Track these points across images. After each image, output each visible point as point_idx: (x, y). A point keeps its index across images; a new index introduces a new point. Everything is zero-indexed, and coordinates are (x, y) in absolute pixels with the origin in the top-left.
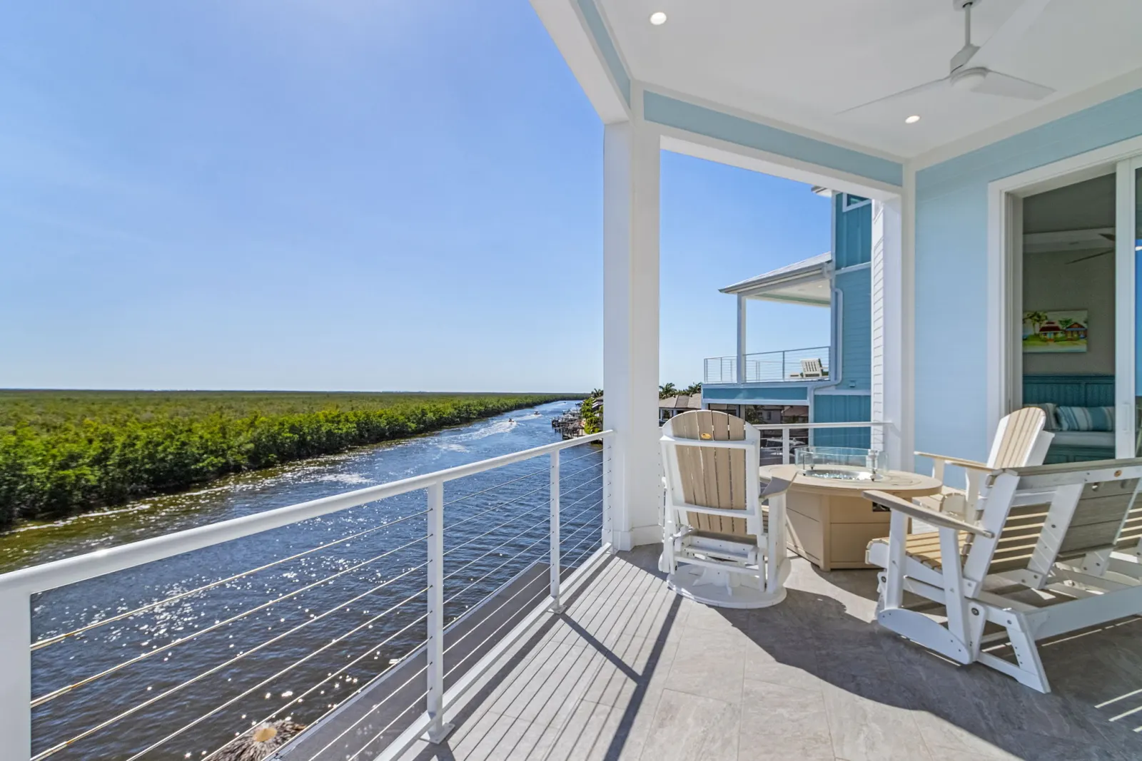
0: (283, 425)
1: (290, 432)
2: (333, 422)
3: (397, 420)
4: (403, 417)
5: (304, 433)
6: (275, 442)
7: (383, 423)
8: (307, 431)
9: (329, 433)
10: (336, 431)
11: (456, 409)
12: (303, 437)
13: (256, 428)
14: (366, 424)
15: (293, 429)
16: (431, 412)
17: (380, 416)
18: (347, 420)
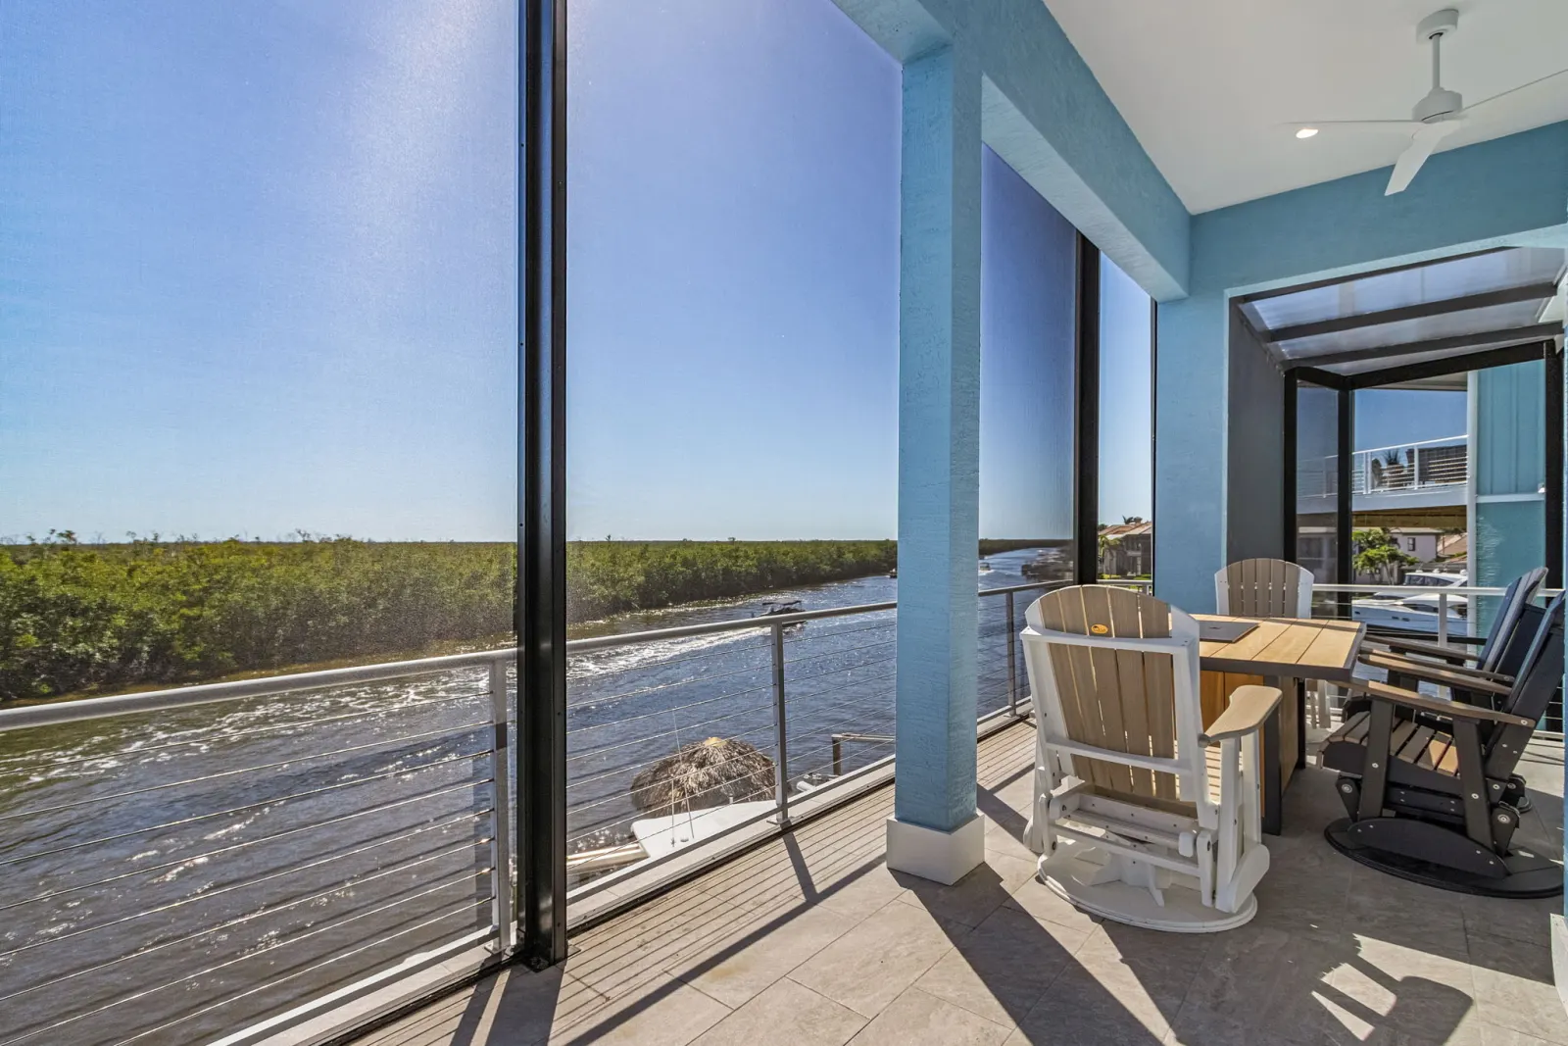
0: (675, 559)
1: (682, 566)
2: (730, 557)
3: (806, 560)
4: (813, 557)
5: (698, 569)
6: (666, 578)
7: (789, 562)
8: (700, 566)
9: (726, 571)
10: (734, 568)
11: (882, 550)
12: (696, 574)
13: (647, 559)
14: (768, 562)
15: (686, 563)
16: (849, 552)
17: (786, 554)
18: (747, 557)
